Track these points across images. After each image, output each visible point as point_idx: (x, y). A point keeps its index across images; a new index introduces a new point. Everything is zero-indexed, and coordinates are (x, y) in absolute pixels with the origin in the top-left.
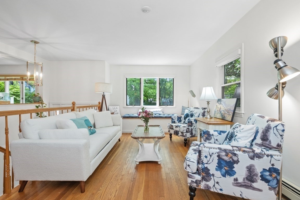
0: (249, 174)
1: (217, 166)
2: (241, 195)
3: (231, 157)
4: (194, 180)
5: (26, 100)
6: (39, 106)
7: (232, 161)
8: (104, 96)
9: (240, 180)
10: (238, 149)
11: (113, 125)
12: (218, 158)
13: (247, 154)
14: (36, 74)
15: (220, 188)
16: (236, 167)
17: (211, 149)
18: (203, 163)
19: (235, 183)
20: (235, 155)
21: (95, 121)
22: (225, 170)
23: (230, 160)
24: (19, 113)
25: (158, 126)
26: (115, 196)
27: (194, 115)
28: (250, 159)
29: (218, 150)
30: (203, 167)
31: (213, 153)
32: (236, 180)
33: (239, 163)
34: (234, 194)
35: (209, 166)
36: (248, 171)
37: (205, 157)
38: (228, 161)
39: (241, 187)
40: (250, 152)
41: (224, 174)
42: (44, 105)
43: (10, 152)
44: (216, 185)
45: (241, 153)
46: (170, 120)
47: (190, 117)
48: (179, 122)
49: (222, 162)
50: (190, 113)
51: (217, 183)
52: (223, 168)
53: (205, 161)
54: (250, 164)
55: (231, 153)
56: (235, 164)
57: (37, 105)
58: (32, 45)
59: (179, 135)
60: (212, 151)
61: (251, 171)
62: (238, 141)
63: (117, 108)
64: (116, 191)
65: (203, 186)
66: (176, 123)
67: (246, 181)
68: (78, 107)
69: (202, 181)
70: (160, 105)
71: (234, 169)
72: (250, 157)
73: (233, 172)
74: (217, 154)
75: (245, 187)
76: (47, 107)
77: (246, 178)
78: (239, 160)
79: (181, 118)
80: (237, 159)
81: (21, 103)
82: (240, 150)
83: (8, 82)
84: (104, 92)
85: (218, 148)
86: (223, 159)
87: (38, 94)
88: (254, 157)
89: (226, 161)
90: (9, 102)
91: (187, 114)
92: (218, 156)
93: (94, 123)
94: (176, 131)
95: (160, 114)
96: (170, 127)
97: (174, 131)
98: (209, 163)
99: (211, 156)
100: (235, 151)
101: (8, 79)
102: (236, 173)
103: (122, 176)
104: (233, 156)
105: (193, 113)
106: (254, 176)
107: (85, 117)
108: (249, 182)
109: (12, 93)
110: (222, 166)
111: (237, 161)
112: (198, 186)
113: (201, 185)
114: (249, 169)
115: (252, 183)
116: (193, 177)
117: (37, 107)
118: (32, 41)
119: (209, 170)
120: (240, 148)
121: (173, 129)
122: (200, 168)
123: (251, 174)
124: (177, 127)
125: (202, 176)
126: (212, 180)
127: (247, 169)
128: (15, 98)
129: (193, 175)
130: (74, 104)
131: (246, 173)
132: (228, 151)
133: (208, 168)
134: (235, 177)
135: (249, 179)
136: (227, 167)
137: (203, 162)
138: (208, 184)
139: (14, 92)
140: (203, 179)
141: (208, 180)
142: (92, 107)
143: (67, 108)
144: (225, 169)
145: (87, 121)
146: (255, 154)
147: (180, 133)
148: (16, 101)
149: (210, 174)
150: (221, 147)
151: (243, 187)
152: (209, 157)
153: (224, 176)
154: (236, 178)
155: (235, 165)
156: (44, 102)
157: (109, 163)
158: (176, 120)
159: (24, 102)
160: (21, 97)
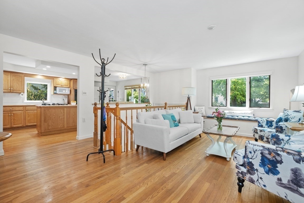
0: (295, 177)
1: (260, 163)
2: (285, 197)
3: (274, 157)
4: (240, 171)
5: (141, 101)
6: (148, 105)
7: (275, 160)
8: (189, 99)
9: (285, 181)
10: (282, 150)
11: (194, 123)
12: (261, 155)
13: (292, 156)
14: (146, 85)
15: (263, 184)
16: (279, 167)
17: (255, 146)
18: (248, 158)
19: (278, 183)
20: (279, 155)
21: (180, 118)
22: (269, 168)
23: (273, 159)
24: (137, 108)
25: (237, 127)
26: (182, 168)
27: (290, 119)
28: (295, 162)
29: (261, 148)
30: (248, 161)
31: (256, 150)
32: (279, 179)
33: (282, 164)
34: (278, 193)
35: (253, 162)
36: (293, 173)
37: (249, 153)
38: (271, 159)
39: (286, 189)
40: (296, 155)
41: (267, 171)
42: (150, 105)
43: (133, 131)
44: (260, 180)
45: (285, 154)
46: (257, 124)
47: (283, 121)
48: (269, 127)
49: (265, 160)
50: (285, 117)
51: (261, 178)
52: (266, 166)
53: (250, 156)
54: (296, 167)
55: (274, 153)
56: (278, 163)
57: (147, 104)
58: (144, 67)
59: (264, 140)
60: (256, 148)
61: (296, 174)
62: (290, 144)
63: (202, 108)
64: (184, 166)
65: (248, 178)
66: (264, 127)
67: (291, 184)
68: (168, 107)
69: (247, 174)
70: (250, 107)
71: (277, 169)
72: (295, 160)
73: (276, 171)
74: (260, 152)
75: (290, 189)
76: (152, 106)
77: (291, 180)
78: (282, 161)
79: (273, 123)
80: (281, 159)
81: (139, 103)
82: (283, 151)
83: (133, 90)
84: (189, 94)
85: (262, 146)
86: (266, 157)
87: (147, 97)
88: (300, 161)
89: (269, 159)
90: (133, 102)
91: (280, 118)
92: (262, 153)
93: (178, 118)
94: (261, 135)
95: (249, 117)
96: (254, 130)
97: (259, 136)
98: (253, 158)
99: (255, 152)
100: (279, 151)
101: (133, 88)
102: (279, 173)
103: (192, 159)
104: (276, 156)
105: (289, 117)
106: (301, 181)
107: (172, 114)
108: (295, 186)
109: (135, 96)
110: (265, 164)
111: (281, 161)
112: (243, 177)
113: (246, 177)
114: (294, 172)
115: (298, 188)
116: (239, 168)
117: (146, 106)
118: (143, 65)
119: (253, 165)
120: (284, 149)
121: (257, 133)
122: (246, 162)
123: (296, 178)
124: (261, 131)
125: (247, 169)
126: (256, 174)
127: (292, 172)
128: (136, 100)
129: (239, 166)
130: (166, 104)
131: (291, 175)
132: (271, 150)
133: (252, 162)
134: (279, 176)
135: (295, 183)
136: (270, 166)
137: (248, 156)
138: (252, 178)
139: (136, 96)
140: (248, 171)
141: (252, 174)
142: (180, 106)
143: (162, 107)
144: (268, 166)
145: (173, 117)
146: (301, 157)
147: (265, 138)
148: (137, 102)
149: (254, 168)
150: (264, 146)
151: (288, 189)
152: (253, 153)
153: (267, 173)
154: (279, 178)
155: (278, 165)
156: (150, 103)
157: (186, 150)
158: (264, 124)
159: (140, 103)
160: (139, 99)
